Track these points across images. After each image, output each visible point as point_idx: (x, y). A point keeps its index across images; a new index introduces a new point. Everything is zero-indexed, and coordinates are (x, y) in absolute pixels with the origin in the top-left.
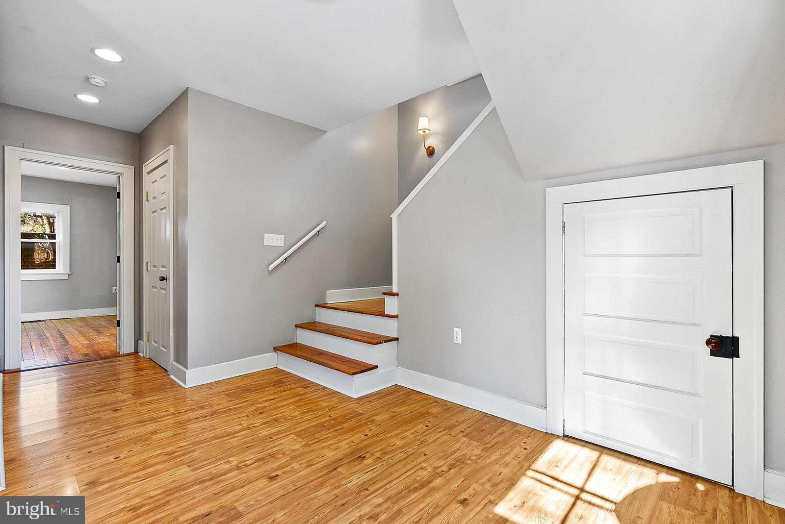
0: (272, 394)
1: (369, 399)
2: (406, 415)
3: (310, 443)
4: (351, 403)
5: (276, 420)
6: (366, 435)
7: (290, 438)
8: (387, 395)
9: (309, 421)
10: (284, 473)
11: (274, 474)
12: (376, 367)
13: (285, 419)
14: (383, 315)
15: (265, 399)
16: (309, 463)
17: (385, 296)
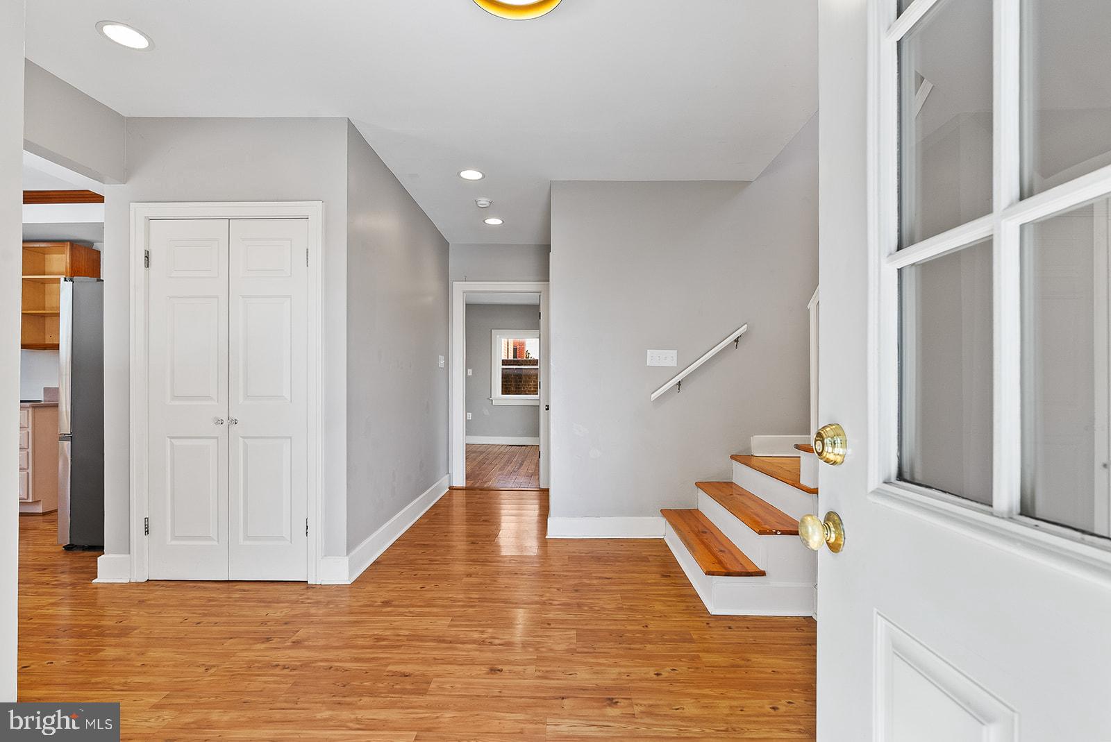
0: (614, 572)
1: (731, 624)
2: (766, 673)
3: (578, 650)
4: (698, 619)
5: (579, 606)
6: (658, 674)
7: (566, 633)
8: (772, 628)
9: (612, 622)
10: (510, 672)
11: (500, 667)
12: (762, 574)
13: (591, 608)
14: (796, 484)
15: (600, 575)
16: (547, 674)
17: (802, 454)
